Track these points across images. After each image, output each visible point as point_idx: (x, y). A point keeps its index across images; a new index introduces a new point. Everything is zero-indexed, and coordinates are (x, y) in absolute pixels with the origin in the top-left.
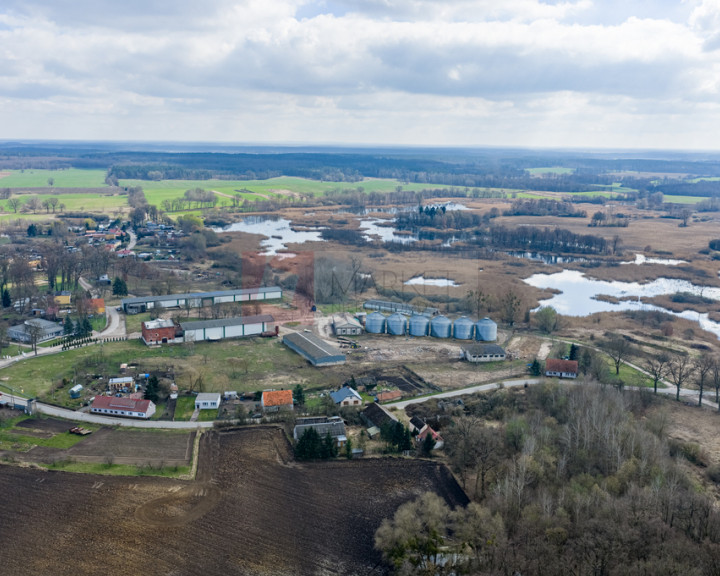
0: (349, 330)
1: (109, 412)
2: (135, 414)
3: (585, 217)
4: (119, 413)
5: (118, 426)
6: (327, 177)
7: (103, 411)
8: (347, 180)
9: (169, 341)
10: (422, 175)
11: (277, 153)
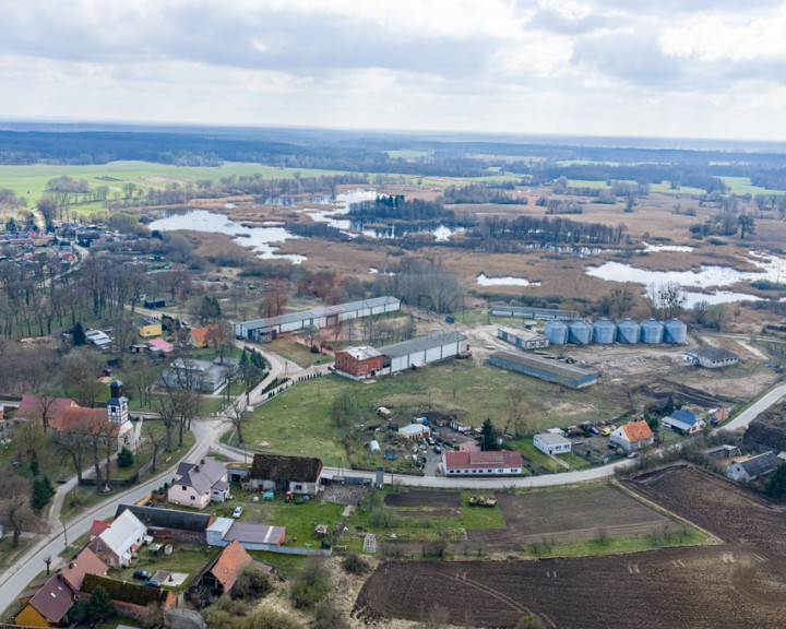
0: (538, 343)
1: (470, 472)
2: (507, 471)
3: (525, 204)
4: (485, 471)
5: (512, 489)
6: (181, 160)
7: (463, 472)
8: (206, 165)
9: (377, 374)
10: (292, 158)
11: (61, 131)
